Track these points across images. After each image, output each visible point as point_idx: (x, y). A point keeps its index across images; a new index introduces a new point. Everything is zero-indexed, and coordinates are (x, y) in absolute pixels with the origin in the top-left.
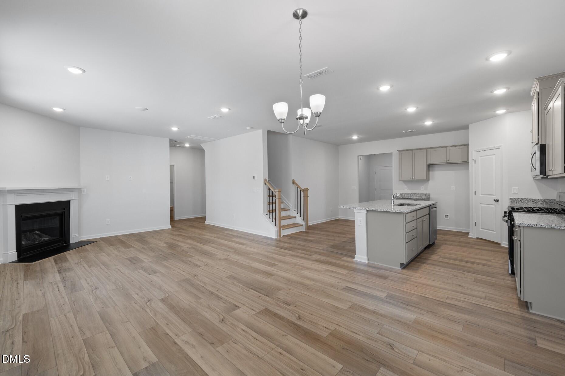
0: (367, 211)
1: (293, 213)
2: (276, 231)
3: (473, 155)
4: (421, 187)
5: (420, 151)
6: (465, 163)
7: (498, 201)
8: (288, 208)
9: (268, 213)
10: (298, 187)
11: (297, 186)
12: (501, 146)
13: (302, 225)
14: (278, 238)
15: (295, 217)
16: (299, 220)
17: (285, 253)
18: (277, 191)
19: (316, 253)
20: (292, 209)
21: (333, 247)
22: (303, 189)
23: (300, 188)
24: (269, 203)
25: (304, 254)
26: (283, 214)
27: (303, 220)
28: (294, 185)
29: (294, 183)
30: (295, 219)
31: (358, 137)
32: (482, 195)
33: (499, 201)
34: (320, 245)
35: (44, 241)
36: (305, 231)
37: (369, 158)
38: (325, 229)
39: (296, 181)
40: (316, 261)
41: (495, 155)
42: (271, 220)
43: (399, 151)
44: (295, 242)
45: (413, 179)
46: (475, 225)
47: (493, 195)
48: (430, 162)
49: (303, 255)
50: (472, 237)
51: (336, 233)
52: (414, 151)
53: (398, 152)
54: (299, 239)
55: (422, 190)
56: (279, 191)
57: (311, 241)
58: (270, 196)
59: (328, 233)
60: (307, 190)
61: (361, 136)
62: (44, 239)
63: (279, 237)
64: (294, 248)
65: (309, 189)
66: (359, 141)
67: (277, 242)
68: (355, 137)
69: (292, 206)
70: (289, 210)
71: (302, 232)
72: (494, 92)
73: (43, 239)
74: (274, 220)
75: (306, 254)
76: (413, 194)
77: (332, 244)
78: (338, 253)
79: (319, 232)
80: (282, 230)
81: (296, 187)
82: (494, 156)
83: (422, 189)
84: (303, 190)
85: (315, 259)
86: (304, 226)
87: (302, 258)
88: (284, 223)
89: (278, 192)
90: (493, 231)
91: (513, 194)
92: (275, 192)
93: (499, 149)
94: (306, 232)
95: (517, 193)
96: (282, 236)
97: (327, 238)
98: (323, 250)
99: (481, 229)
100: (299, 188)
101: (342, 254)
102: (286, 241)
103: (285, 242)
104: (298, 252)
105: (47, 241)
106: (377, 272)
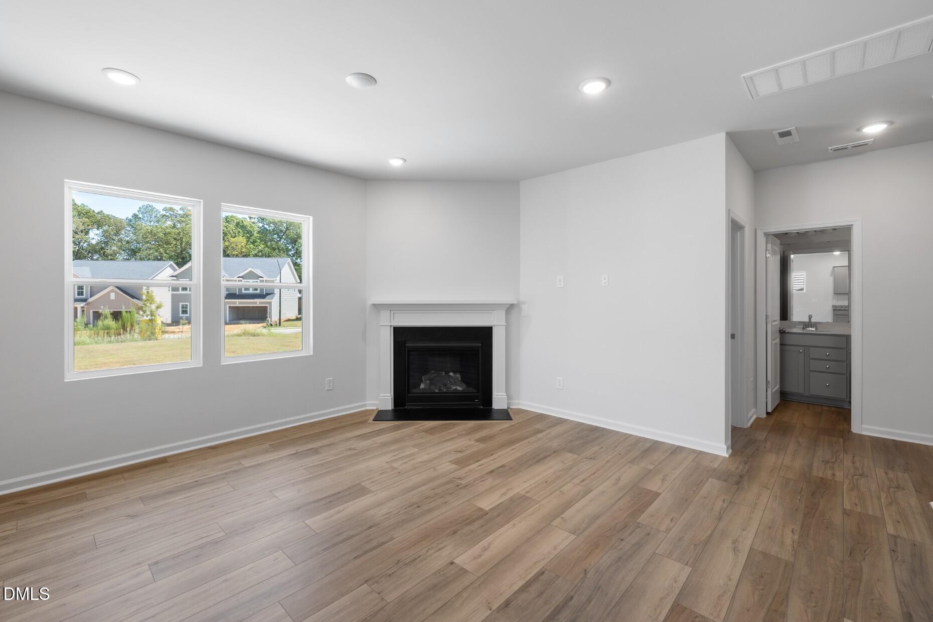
35: (456, 391)
62: (456, 389)
73: (454, 388)
105: (459, 392)
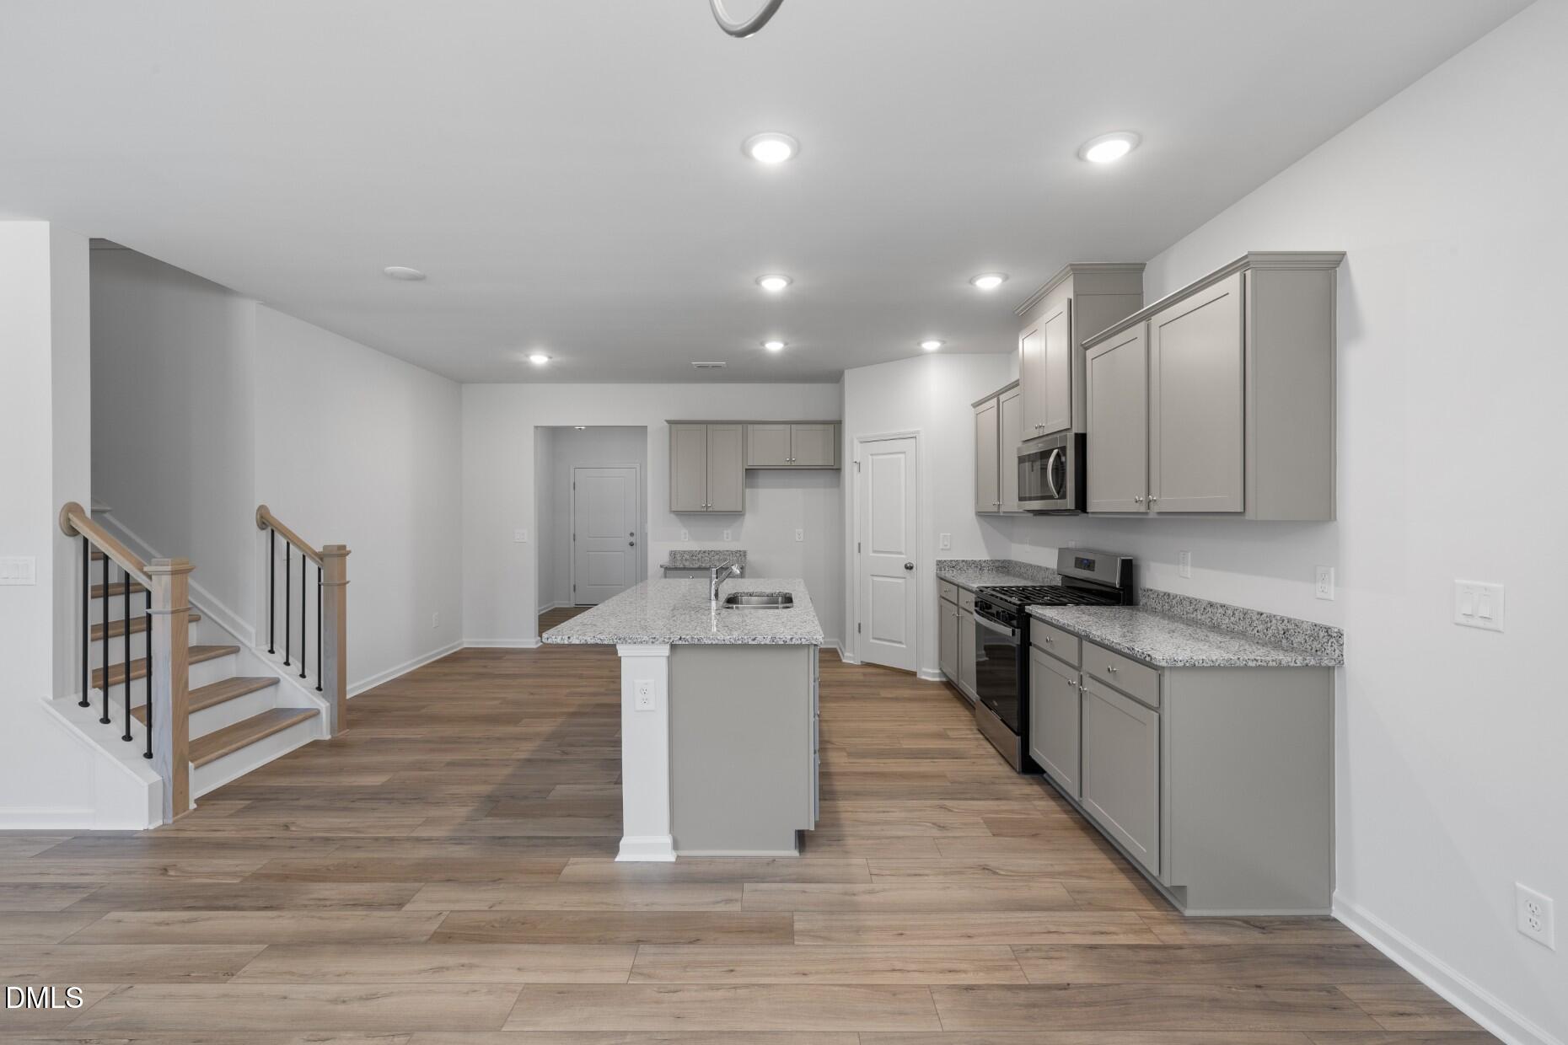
0: (673, 647)
1: (258, 661)
2: (151, 787)
3: (853, 450)
4: (725, 532)
5: (726, 427)
6: (833, 470)
7: (911, 568)
8: (229, 642)
9: (95, 695)
10: (291, 540)
11: (284, 535)
12: (918, 432)
13: (315, 714)
14: (170, 821)
15: (275, 682)
16: (297, 692)
17: (229, 940)
18: (164, 573)
19: (426, 873)
20: (252, 645)
21: (494, 804)
22: (319, 549)
23: (301, 545)
24: (101, 634)
25: (355, 904)
26: (201, 675)
27: (319, 689)
28: (265, 535)
29: (265, 521)
30: (271, 690)
31: (550, 358)
32: (875, 552)
33: (914, 568)
34: (434, 812)
36: (327, 737)
37: (554, 436)
38: (424, 711)
39: (277, 513)
40: (447, 936)
41: (904, 453)
42: (117, 727)
43: (669, 422)
44: (286, 827)
45: (711, 509)
46: (860, 631)
47: (900, 553)
48: (753, 462)
49: (353, 921)
50: (852, 662)
51: (477, 719)
52: (710, 426)
53: (666, 424)
54: (303, 803)
55: (724, 540)
56: (174, 573)
57: (375, 796)
58: (106, 592)
59: (448, 731)
60: (341, 552)
61: (558, 359)
63: (175, 814)
64: (286, 878)
65: (348, 549)
66: (552, 376)
67: (165, 861)
68: (539, 359)
69: (252, 630)
70: (235, 650)
71: (315, 744)
72: (975, 281)
74: (138, 727)
75: (370, 906)
76: (704, 552)
77: (484, 789)
78: (533, 843)
79: (401, 733)
80: (197, 768)
81: (281, 542)
82: (902, 456)
83: (727, 538)
84: (320, 557)
85: (433, 927)
86: (325, 716)
87: (353, 943)
88: (201, 725)
89: (167, 579)
90: (900, 643)
91: (942, 549)
92: (150, 577)
93: (913, 440)
94: (334, 746)
95: (948, 547)
96: (193, 806)
97: (449, 757)
98: (458, 841)
99: (872, 641)
100: (295, 544)
101: (552, 842)
102: (229, 830)
103: (222, 846)
104: (322, 904)
106: (736, 907)
